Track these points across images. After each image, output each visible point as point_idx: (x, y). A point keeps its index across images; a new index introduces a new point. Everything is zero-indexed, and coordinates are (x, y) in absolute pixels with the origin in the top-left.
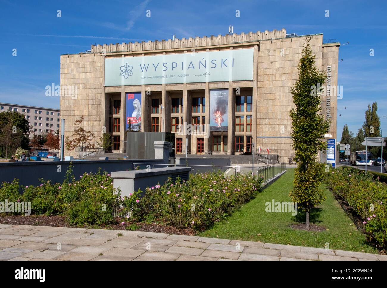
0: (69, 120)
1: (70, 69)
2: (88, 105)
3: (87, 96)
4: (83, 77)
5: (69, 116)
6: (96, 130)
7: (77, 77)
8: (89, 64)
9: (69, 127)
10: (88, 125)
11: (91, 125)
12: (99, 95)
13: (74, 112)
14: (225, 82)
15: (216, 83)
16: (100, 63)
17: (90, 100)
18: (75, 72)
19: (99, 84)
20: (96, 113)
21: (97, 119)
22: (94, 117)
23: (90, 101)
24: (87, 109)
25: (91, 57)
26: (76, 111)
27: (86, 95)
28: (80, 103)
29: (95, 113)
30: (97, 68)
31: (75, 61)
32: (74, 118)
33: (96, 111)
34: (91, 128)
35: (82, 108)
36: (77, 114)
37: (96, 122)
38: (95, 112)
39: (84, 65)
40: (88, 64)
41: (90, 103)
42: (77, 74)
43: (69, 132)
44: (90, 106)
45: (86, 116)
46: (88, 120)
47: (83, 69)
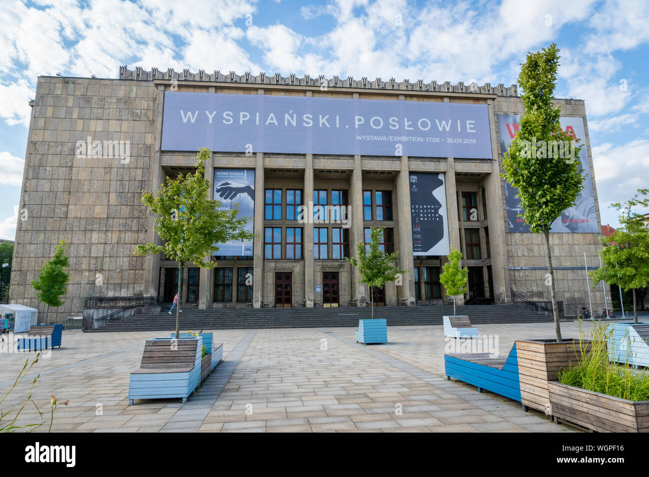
0: (48, 228)
1: (63, 110)
2: (106, 193)
3: (106, 173)
4: (99, 129)
5: (49, 220)
6: (127, 252)
7: (80, 128)
8: (116, 101)
9: (47, 247)
10: (103, 241)
11: (115, 240)
12: (139, 172)
13: (64, 209)
14: (439, 159)
15: (421, 160)
16: (146, 103)
17: (113, 183)
18: (75, 115)
19: (141, 146)
20: (130, 213)
21: (131, 227)
22: (124, 221)
23: (114, 185)
24: (105, 203)
25: (123, 87)
26: (70, 207)
27: (102, 171)
28: (86, 189)
29: (127, 213)
30: (138, 111)
31: (78, 93)
32: (64, 222)
33: (129, 207)
34: (112, 249)
35: (88, 199)
36: (72, 214)
37: (127, 234)
38: (126, 211)
39: (103, 103)
40: (114, 100)
41: (113, 189)
42: (80, 122)
43: (44, 259)
44: (113, 196)
45: (100, 219)
46: (104, 229)
47: (100, 111)
